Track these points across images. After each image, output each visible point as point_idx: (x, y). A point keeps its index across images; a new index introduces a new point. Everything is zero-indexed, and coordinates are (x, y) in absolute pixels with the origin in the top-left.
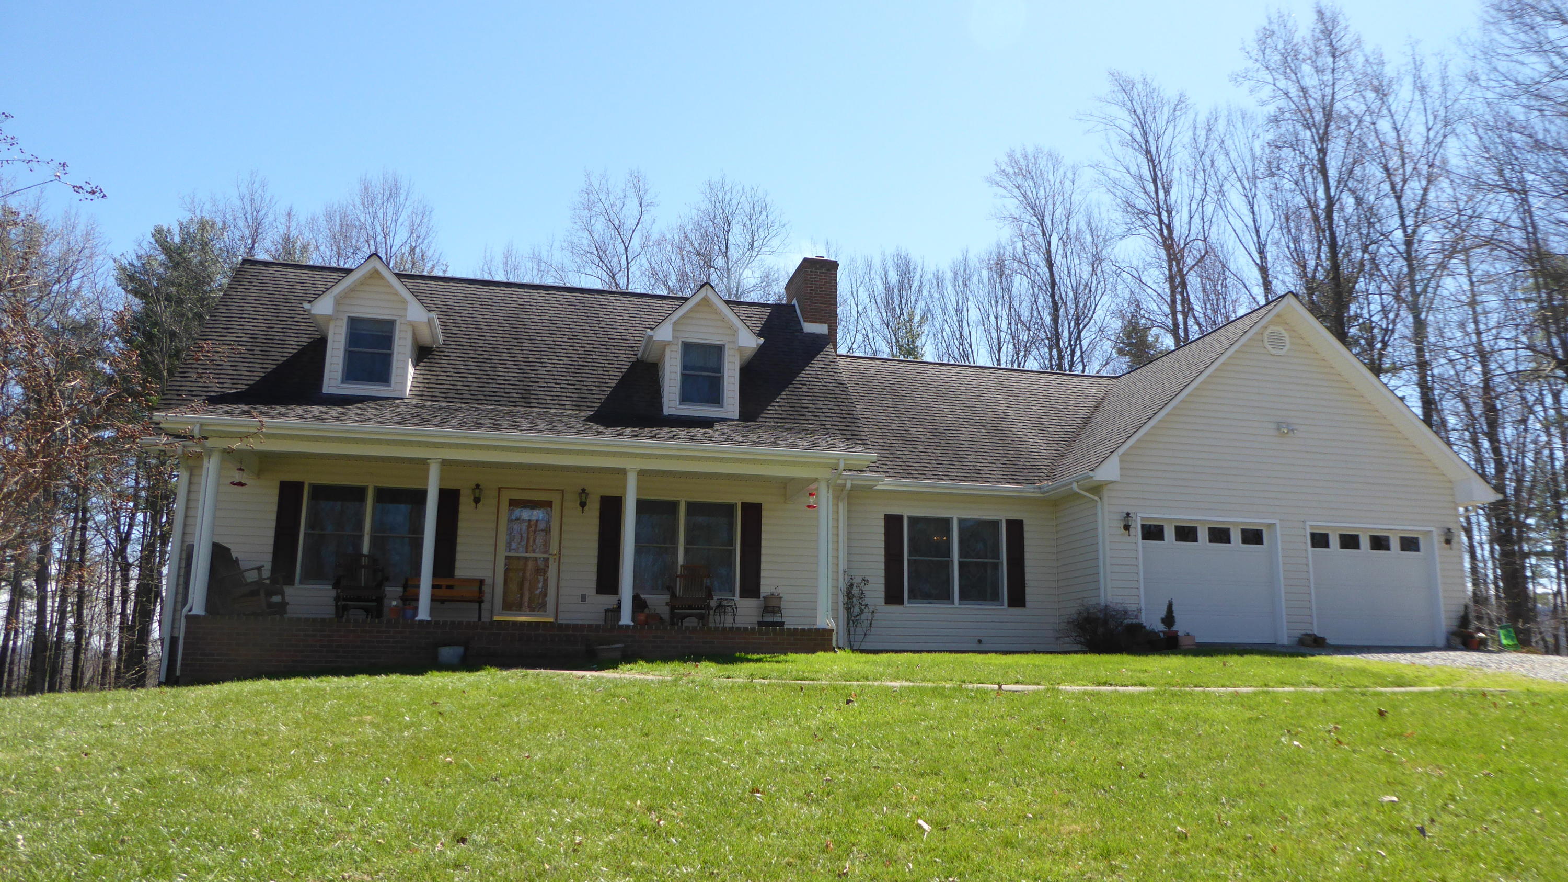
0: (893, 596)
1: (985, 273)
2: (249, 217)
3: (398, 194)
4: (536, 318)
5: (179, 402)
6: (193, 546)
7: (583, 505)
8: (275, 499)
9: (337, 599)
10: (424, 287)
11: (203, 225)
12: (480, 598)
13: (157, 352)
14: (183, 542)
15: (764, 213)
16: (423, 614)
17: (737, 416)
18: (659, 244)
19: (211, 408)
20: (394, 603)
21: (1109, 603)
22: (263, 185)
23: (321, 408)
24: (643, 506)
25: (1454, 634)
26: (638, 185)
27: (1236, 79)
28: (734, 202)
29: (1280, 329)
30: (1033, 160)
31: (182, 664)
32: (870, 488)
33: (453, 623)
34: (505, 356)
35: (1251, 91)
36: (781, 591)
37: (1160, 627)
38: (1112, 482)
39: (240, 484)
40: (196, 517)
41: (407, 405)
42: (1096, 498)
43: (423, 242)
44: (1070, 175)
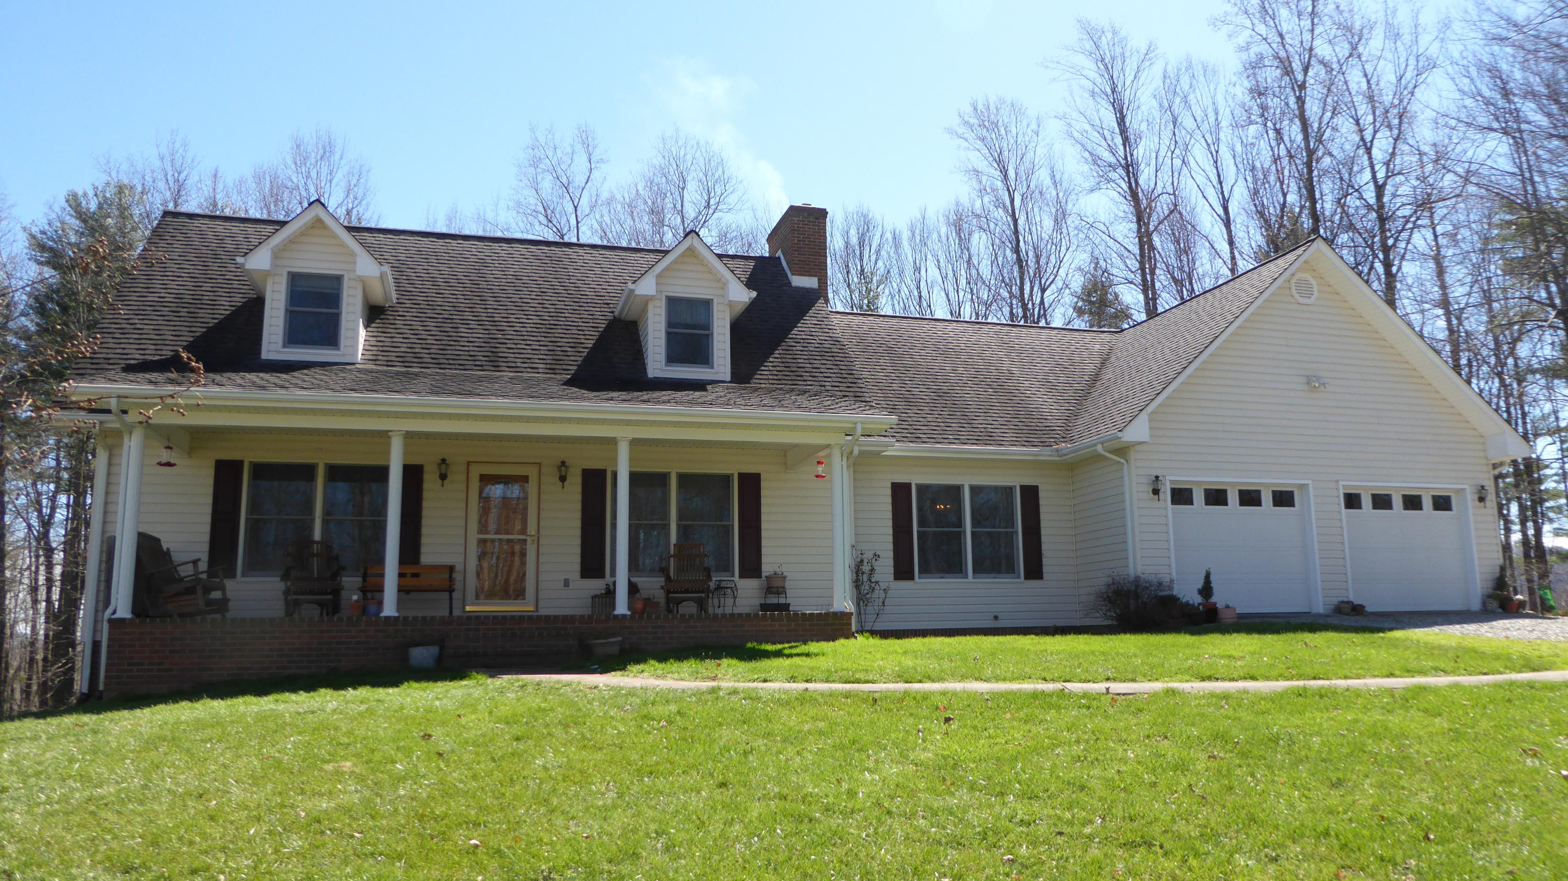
0: (903, 572)
1: (943, 230)
2: (169, 177)
3: (332, 152)
4: (499, 274)
5: (94, 372)
6: (115, 537)
7: (563, 479)
8: (210, 481)
9: (287, 592)
10: (372, 240)
11: (121, 189)
12: (451, 586)
13: (74, 323)
14: (103, 532)
15: (720, 169)
16: (389, 608)
17: (728, 378)
18: (609, 203)
19: (131, 377)
20: (355, 597)
21: (1139, 573)
22: (185, 145)
23: (261, 375)
24: (636, 479)
25: (1489, 596)
26: (586, 142)
27: (1214, 23)
28: (689, 157)
29: (1307, 276)
30: (995, 111)
31: (106, 677)
32: (878, 454)
33: (424, 618)
34: (468, 316)
35: (1230, 36)
36: (786, 570)
37: (1197, 599)
38: (1141, 443)
39: (169, 464)
40: (117, 503)
41: (360, 371)
42: (1122, 461)
43: (360, 203)
44: (1034, 126)
